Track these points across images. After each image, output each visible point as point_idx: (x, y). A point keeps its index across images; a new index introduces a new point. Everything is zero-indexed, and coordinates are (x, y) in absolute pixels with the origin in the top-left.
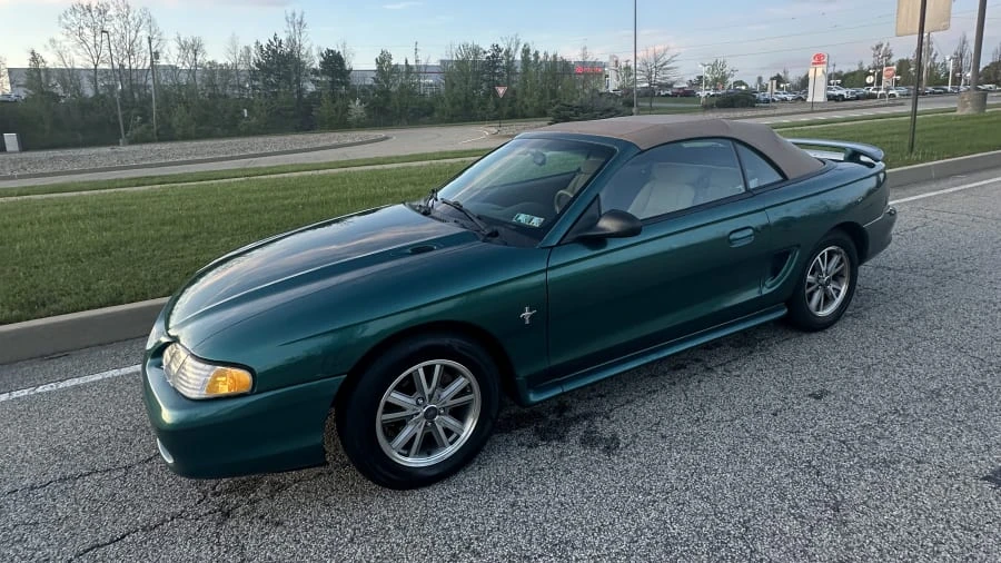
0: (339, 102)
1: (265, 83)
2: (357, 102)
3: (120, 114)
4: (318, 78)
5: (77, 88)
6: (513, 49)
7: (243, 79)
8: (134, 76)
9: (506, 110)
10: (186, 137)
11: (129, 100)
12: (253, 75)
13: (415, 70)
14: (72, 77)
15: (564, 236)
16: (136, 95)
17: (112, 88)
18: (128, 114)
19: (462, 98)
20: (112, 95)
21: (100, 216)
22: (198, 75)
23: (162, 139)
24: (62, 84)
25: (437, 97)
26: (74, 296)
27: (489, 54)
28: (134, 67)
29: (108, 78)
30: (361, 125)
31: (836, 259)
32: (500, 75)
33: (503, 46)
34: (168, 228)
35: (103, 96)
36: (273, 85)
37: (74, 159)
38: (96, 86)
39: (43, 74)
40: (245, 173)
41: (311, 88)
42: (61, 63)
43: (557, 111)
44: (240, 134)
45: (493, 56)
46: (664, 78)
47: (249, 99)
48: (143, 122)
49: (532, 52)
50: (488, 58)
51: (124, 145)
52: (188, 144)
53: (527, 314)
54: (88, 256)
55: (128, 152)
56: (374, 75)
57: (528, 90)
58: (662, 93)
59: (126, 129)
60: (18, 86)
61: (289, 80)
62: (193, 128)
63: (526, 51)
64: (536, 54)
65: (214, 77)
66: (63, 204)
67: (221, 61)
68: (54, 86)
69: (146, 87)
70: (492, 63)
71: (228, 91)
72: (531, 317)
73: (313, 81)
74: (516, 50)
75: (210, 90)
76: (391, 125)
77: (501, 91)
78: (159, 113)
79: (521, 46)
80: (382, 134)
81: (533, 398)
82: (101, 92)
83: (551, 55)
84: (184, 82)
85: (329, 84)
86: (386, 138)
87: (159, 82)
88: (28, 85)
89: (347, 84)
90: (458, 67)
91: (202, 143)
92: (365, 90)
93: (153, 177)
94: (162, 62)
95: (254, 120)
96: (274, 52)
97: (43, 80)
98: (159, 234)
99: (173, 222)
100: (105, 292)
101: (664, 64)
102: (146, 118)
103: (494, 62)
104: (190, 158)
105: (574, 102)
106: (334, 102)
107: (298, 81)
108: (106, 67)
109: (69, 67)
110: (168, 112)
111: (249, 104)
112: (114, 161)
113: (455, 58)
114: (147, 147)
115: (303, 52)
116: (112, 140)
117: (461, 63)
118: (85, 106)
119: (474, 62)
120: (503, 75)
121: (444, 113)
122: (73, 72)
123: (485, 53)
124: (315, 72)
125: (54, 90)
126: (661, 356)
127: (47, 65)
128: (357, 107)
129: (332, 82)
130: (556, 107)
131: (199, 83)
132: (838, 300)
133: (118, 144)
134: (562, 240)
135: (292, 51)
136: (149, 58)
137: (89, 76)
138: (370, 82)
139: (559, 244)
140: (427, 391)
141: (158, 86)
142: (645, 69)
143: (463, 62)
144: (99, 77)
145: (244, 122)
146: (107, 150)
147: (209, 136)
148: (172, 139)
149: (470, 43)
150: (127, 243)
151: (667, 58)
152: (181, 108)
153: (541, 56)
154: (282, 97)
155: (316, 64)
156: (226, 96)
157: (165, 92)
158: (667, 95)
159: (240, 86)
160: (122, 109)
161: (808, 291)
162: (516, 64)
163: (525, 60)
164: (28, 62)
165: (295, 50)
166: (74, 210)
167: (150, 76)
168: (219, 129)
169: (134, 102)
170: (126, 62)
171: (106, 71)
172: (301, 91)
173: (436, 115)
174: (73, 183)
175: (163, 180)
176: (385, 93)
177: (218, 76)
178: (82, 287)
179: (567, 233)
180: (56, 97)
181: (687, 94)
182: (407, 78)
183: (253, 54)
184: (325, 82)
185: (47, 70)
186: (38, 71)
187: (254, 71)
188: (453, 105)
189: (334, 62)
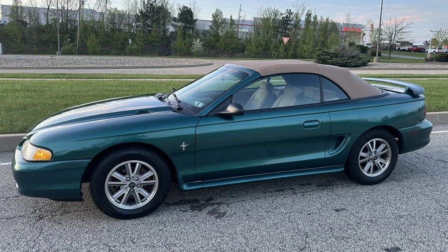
0: (187, 40)
1: (144, 24)
2: (198, 40)
3: (58, 35)
4: (176, 24)
5: (37, 19)
6: (300, 13)
7: (131, 20)
8: (69, 15)
9: (291, 52)
10: (94, 53)
11: (65, 28)
12: (137, 18)
13: (236, 23)
14: (35, 13)
15: (210, 112)
16: (69, 26)
17: (56, 20)
18: (63, 37)
19: (264, 43)
20: (55, 25)
21: (28, 91)
22: (106, 16)
23: (80, 53)
24: (29, 17)
25: (249, 41)
26: (5, 127)
27: (284, 16)
28: (69, 9)
29: (55, 14)
30: (199, 55)
31: (382, 146)
32: (290, 29)
33: (294, 11)
34: (59, 100)
35: (51, 25)
36: (149, 26)
37: (28, 61)
38: (47, 19)
39: (19, 10)
40: (116, 77)
41: (171, 29)
42: (30, 4)
43: (319, 56)
44: (125, 54)
45: (287, 17)
46: (401, 38)
47: (133, 33)
48: (71, 42)
49: (313, 16)
50: (283, 18)
51: (59, 55)
52: (94, 57)
53: (184, 146)
54: (15, 109)
55: (59, 59)
56: (210, 24)
57: (307, 41)
58: (401, 49)
59: (61, 46)
60: (5, 15)
61: (159, 23)
62: (99, 48)
63: (309, 15)
64: (315, 17)
65: (115, 18)
66: (13, 84)
67: (119, 9)
68: (25, 17)
69: (75, 21)
70: (286, 21)
71: (122, 27)
72: (186, 147)
73: (173, 25)
74: (302, 14)
75: (111, 26)
76: (218, 57)
77: (286, 40)
78: (80, 37)
79: (306, 12)
80: (208, 61)
81: (185, 187)
82: (50, 23)
83: (325, 19)
84: (97, 19)
85: (181, 27)
86: (211, 64)
87: (82, 19)
88: (11, 16)
89: (193, 29)
90: (264, 23)
91: (102, 57)
92: (205, 33)
93: (65, 74)
94: (86, 7)
95: (135, 46)
96: (151, 5)
97: (19, 14)
98: (53, 102)
99: (63, 97)
100: (19, 127)
101: (402, 29)
102: (73, 40)
103: (287, 21)
104: (91, 66)
105: (331, 50)
106: (184, 39)
107: (164, 24)
108: (55, 8)
109: (34, 6)
110: (86, 37)
111: (133, 36)
112: (50, 64)
113: (262, 17)
114: (70, 57)
115: (169, 7)
116: (53, 52)
117: (265, 20)
118: (40, 30)
119: (274, 20)
120: (291, 30)
121: (251, 52)
122: (35, 10)
123: (282, 14)
124: (175, 19)
125: (24, 20)
126: (261, 179)
127: (22, 5)
128: (197, 44)
129: (185, 27)
130: (319, 52)
131: (105, 21)
132: (383, 170)
133: (56, 54)
134: (207, 114)
135: (162, 5)
136: (79, 4)
137: (44, 13)
138: (207, 28)
139: (206, 116)
140: (132, 175)
141: (82, 21)
142: (388, 31)
143: (267, 20)
144: (49, 13)
145: (129, 47)
146: (48, 57)
147: (107, 53)
148: (87, 54)
149: (273, 8)
150: (36, 105)
151: (404, 25)
152: (93, 35)
153: (319, 18)
154: (153, 34)
155: (176, 14)
156: (120, 30)
157: (85, 25)
158: (404, 50)
159: (129, 24)
160: (60, 33)
161: (360, 161)
162: (301, 23)
163: (308, 21)
164: (12, 2)
165: (164, 5)
166: (16, 87)
167: (78, 15)
168: (114, 50)
169: (67, 29)
170: (66, 6)
171: (54, 10)
172: (165, 31)
173: (246, 52)
174: (23, 74)
175: (70, 76)
176: (216, 36)
177: (117, 18)
178: (9, 123)
179: (212, 111)
180: (25, 24)
181: (419, 50)
182: (231, 28)
183: (139, 6)
184: (180, 27)
185: (21, 7)
186: (17, 7)
187: (138, 16)
188: (257, 47)
189: (187, 15)
